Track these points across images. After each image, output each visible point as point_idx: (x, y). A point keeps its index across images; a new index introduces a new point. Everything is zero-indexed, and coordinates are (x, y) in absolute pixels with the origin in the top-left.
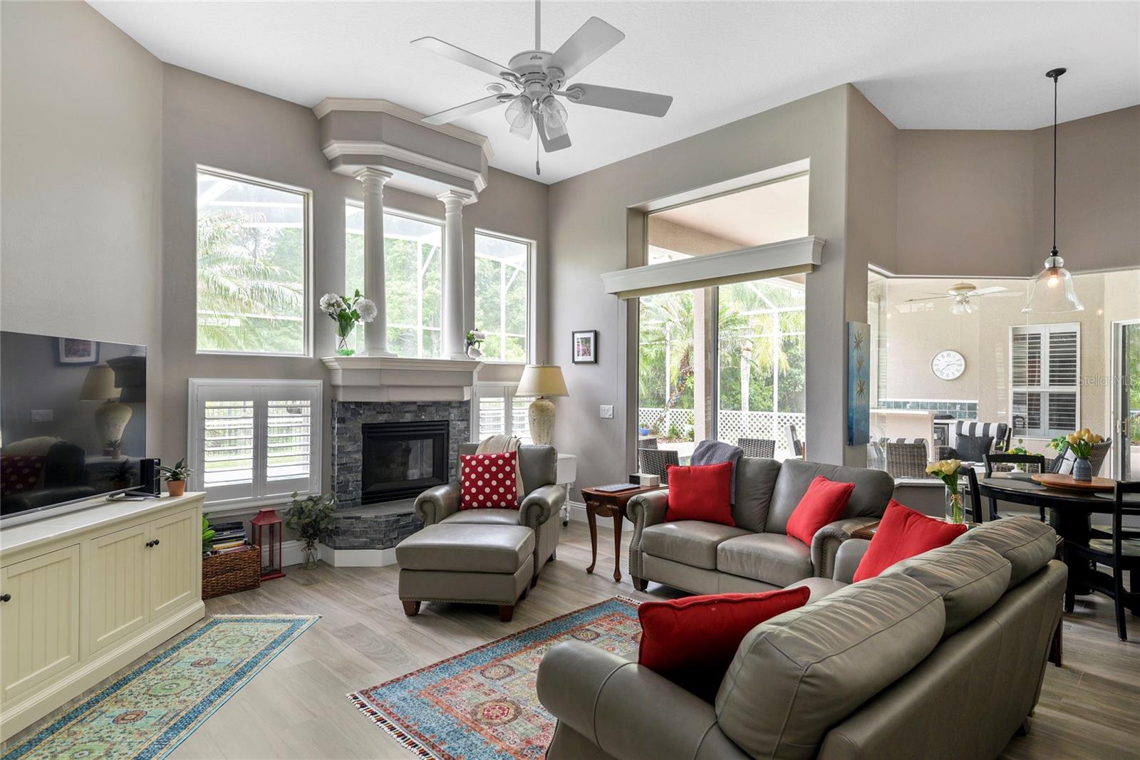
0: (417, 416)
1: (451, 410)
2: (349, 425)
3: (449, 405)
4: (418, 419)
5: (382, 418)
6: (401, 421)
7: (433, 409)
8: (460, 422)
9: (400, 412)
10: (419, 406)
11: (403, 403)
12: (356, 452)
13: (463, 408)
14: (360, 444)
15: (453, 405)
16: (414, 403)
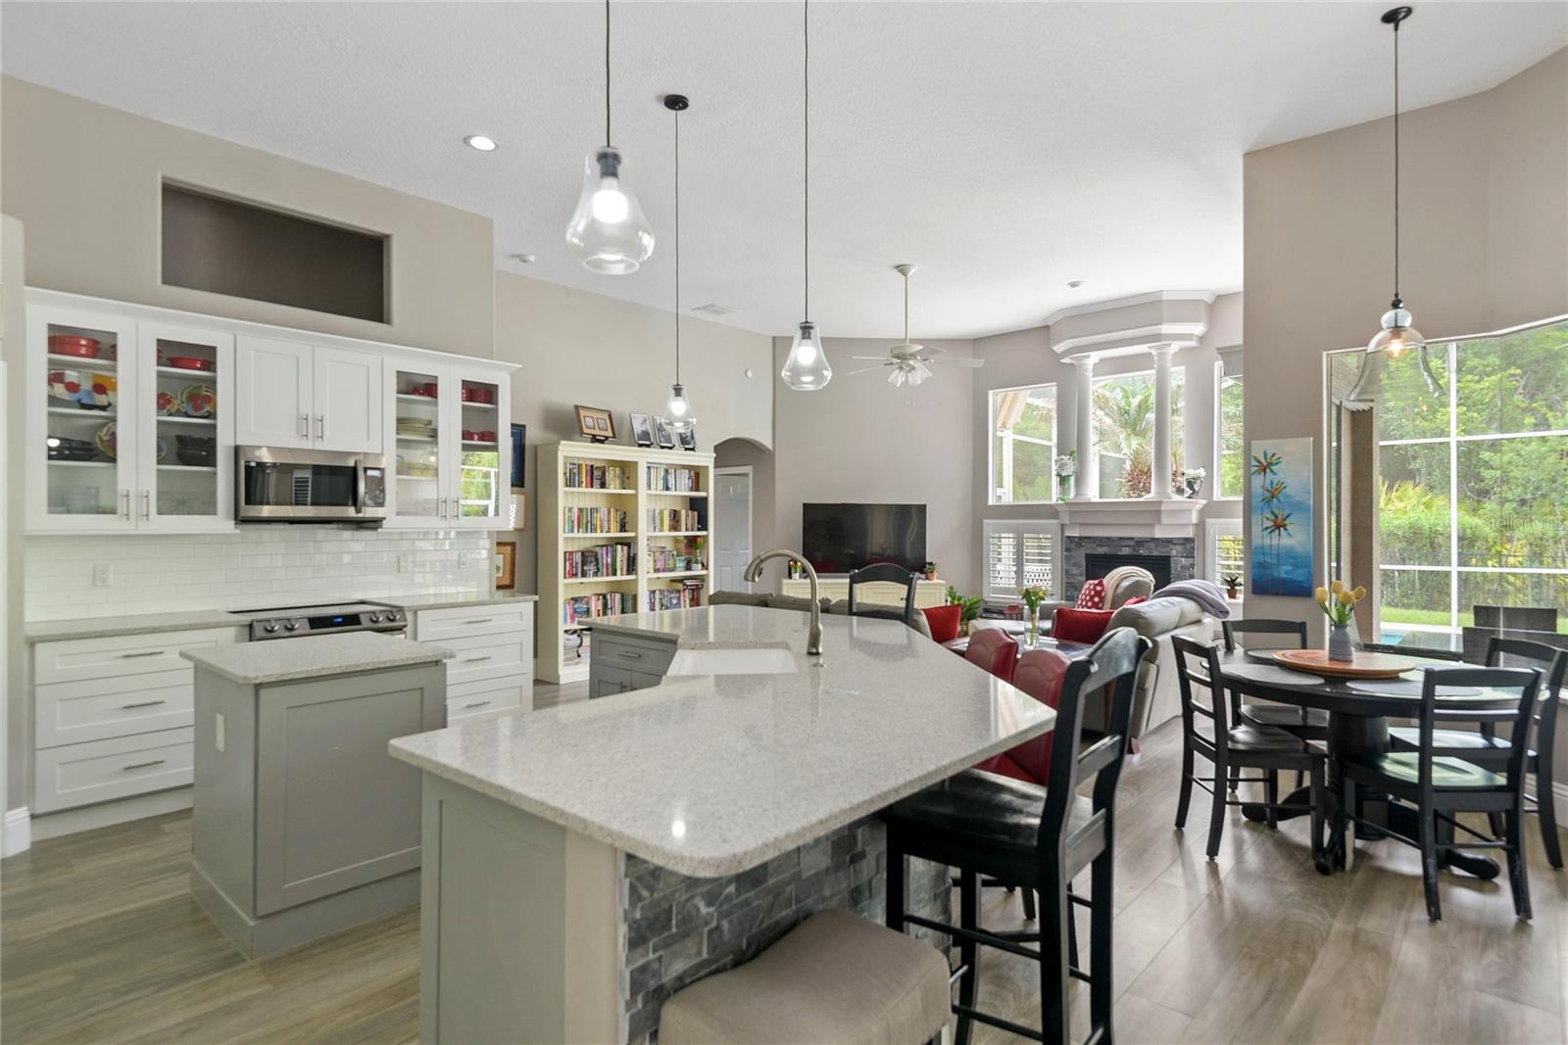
0: (1134, 550)
1: (1171, 546)
2: (1074, 553)
3: (1168, 542)
4: (1135, 553)
5: (1102, 550)
6: (1120, 553)
7: (1152, 545)
8: (1183, 559)
9: (1118, 546)
10: (1137, 541)
11: (1121, 538)
12: (1081, 575)
13: (1188, 546)
14: (1084, 569)
15: (1174, 542)
16: (1132, 539)
